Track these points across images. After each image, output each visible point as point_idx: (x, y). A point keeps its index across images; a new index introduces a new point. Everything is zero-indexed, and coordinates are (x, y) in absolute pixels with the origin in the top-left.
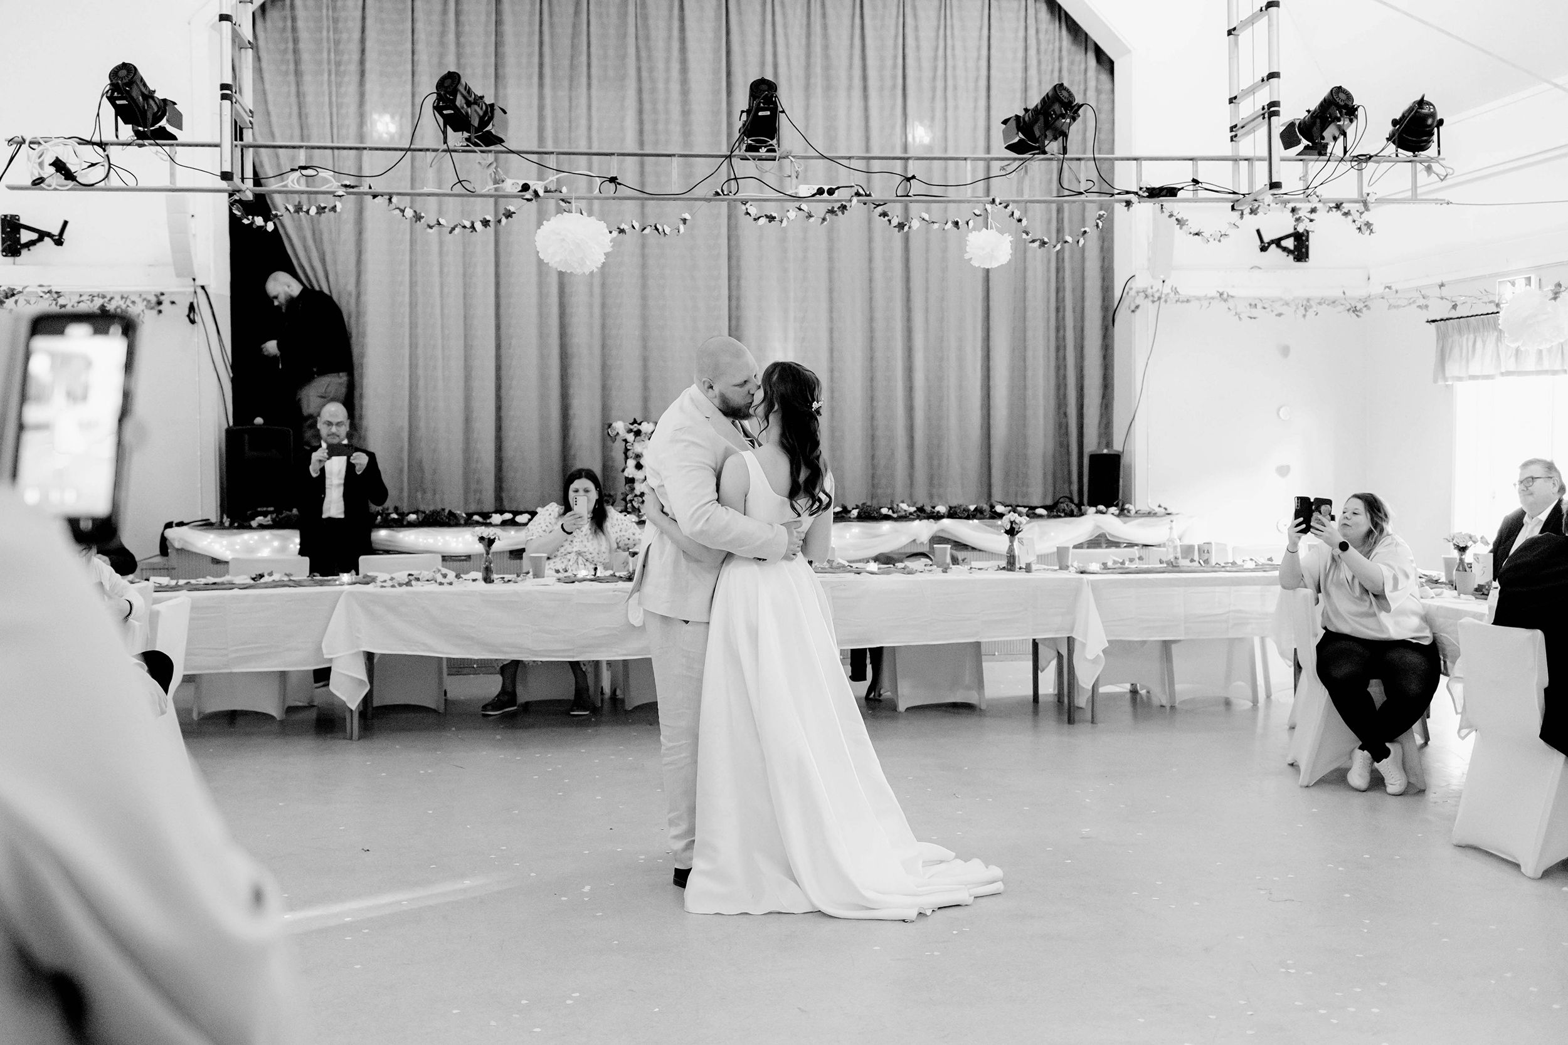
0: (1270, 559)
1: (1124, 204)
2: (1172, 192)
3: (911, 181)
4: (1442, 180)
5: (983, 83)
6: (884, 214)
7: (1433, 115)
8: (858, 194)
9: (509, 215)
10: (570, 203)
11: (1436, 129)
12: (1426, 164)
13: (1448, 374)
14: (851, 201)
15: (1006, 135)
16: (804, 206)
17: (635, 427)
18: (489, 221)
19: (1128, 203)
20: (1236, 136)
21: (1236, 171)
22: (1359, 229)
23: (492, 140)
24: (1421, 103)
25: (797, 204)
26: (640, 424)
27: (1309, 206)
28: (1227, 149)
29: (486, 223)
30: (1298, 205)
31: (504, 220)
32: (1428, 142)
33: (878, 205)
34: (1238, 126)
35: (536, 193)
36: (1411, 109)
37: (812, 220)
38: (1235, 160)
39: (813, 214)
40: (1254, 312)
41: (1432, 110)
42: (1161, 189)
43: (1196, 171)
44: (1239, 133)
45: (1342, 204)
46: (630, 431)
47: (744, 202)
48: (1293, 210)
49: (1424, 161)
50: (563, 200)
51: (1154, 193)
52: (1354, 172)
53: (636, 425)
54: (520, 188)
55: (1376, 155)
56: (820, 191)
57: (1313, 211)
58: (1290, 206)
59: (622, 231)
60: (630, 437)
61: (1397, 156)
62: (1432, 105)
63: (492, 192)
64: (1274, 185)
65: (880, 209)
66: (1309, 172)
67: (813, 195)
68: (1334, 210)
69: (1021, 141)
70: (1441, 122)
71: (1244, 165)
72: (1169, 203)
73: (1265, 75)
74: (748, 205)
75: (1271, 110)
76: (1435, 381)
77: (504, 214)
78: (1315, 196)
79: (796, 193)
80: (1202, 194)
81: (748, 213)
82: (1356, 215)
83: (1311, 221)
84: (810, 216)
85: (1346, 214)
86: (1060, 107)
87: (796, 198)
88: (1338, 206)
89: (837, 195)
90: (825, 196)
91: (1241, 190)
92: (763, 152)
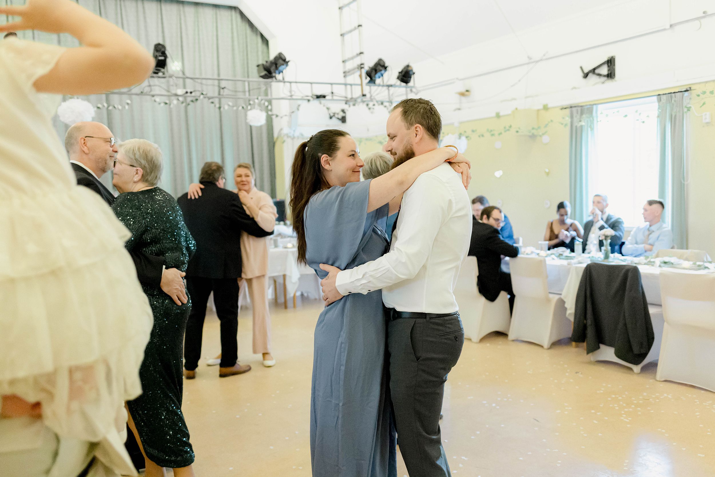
1: (307, 101)
2: (324, 97)
3: (224, 89)
4: (415, 94)
6: (212, 103)
7: (412, 70)
8: (202, 94)
11: (412, 76)
12: (410, 89)
14: (199, 97)
15: (259, 72)
16: (180, 99)
19: (309, 100)
21: (346, 89)
24: (408, 66)
25: (177, 97)
27: (373, 103)
28: (342, 80)
30: (368, 103)
32: (410, 80)
34: (347, 72)
36: (405, 68)
37: (184, 104)
38: (346, 85)
42: (320, 95)
43: (332, 89)
44: (347, 74)
47: (153, 96)
48: (367, 105)
49: (409, 87)
51: (318, 97)
52: (387, 91)
56: (187, 93)
58: (365, 103)
59: (98, 108)
61: (401, 85)
62: (411, 67)
64: (364, 95)
65: (211, 100)
66: (372, 90)
67: (184, 94)
68: (380, 105)
69: (266, 75)
70: (414, 73)
71: (349, 87)
72: (322, 100)
73: (358, 53)
74: (155, 97)
75: (361, 67)
78: (375, 100)
79: (176, 93)
80: (335, 98)
81: (155, 101)
83: (374, 109)
85: (385, 107)
86: (281, 61)
87: (176, 95)
88: (382, 104)
89: (193, 94)
90: (189, 94)
91: (349, 96)
92: (160, 74)
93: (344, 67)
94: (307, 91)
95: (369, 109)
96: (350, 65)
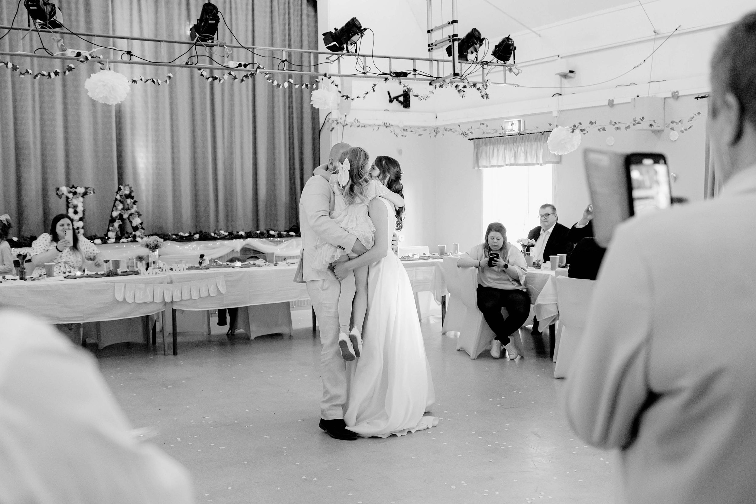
0: (424, 254)
1: (384, 79)
2: (405, 75)
3: (285, 62)
4: (516, 75)
5: (250, 7)
6: (271, 79)
7: (513, 45)
8: (259, 68)
9: (70, 69)
10: (103, 64)
11: (513, 52)
12: (509, 67)
13: (480, 165)
14: (256, 71)
16: (232, 73)
17: (73, 190)
18: (59, 72)
19: (386, 79)
20: (432, 49)
21: (431, 66)
22: (483, 96)
23: (56, 25)
24: (508, 39)
25: (228, 71)
26: (76, 188)
27: (464, 84)
28: (427, 55)
29: (56, 73)
30: (459, 84)
31: (67, 73)
32: (510, 57)
33: (266, 74)
34: (434, 44)
35: (87, 58)
36: (503, 41)
37: (236, 80)
38: (431, 60)
39: (237, 77)
40: (405, 133)
41: (513, 42)
42: (401, 73)
43: (415, 65)
44: (434, 47)
45: (476, 84)
46: (70, 192)
47: (200, 69)
48: (457, 86)
49: (509, 66)
50: (100, 62)
51: (397, 75)
52: (481, 69)
53: (73, 189)
54: (76, 55)
55: (490, 62)
56: (240, 65)
57: (465, 87)
58: (455, 84)
59: (134, 81)
60: (71, 196)
61: (497, 62)
62: (512, 40)
63: (60, 56)
64: (456, 74)
65: (269, 76)
66: (463, 68)
67: (237, 67)
68: (472, 87)
69: (335, 45)
70: (515, 48)
71: (435, 63)
72: (403, 80)
73: (450, 21)
74: (202, 71)
75: (454, 38)
76: (474, 168)
77: (67, 69)
78: (466, 80)
79: (227, 65)
80: (418, 76)
81: (202, 75)
82: (483, 90)
83: (464, 92)
84: (235, 78)
85: (478, 89)
86: (354, 29)
87: (228, 68)
88: (474, 85)
89: (249, 67)
90: (243, 68)
91: (435, 75)
92: (209, 42)
93: (430, 38)
94: (384, 66)
95: (459, 91)
96: (437, 36)
